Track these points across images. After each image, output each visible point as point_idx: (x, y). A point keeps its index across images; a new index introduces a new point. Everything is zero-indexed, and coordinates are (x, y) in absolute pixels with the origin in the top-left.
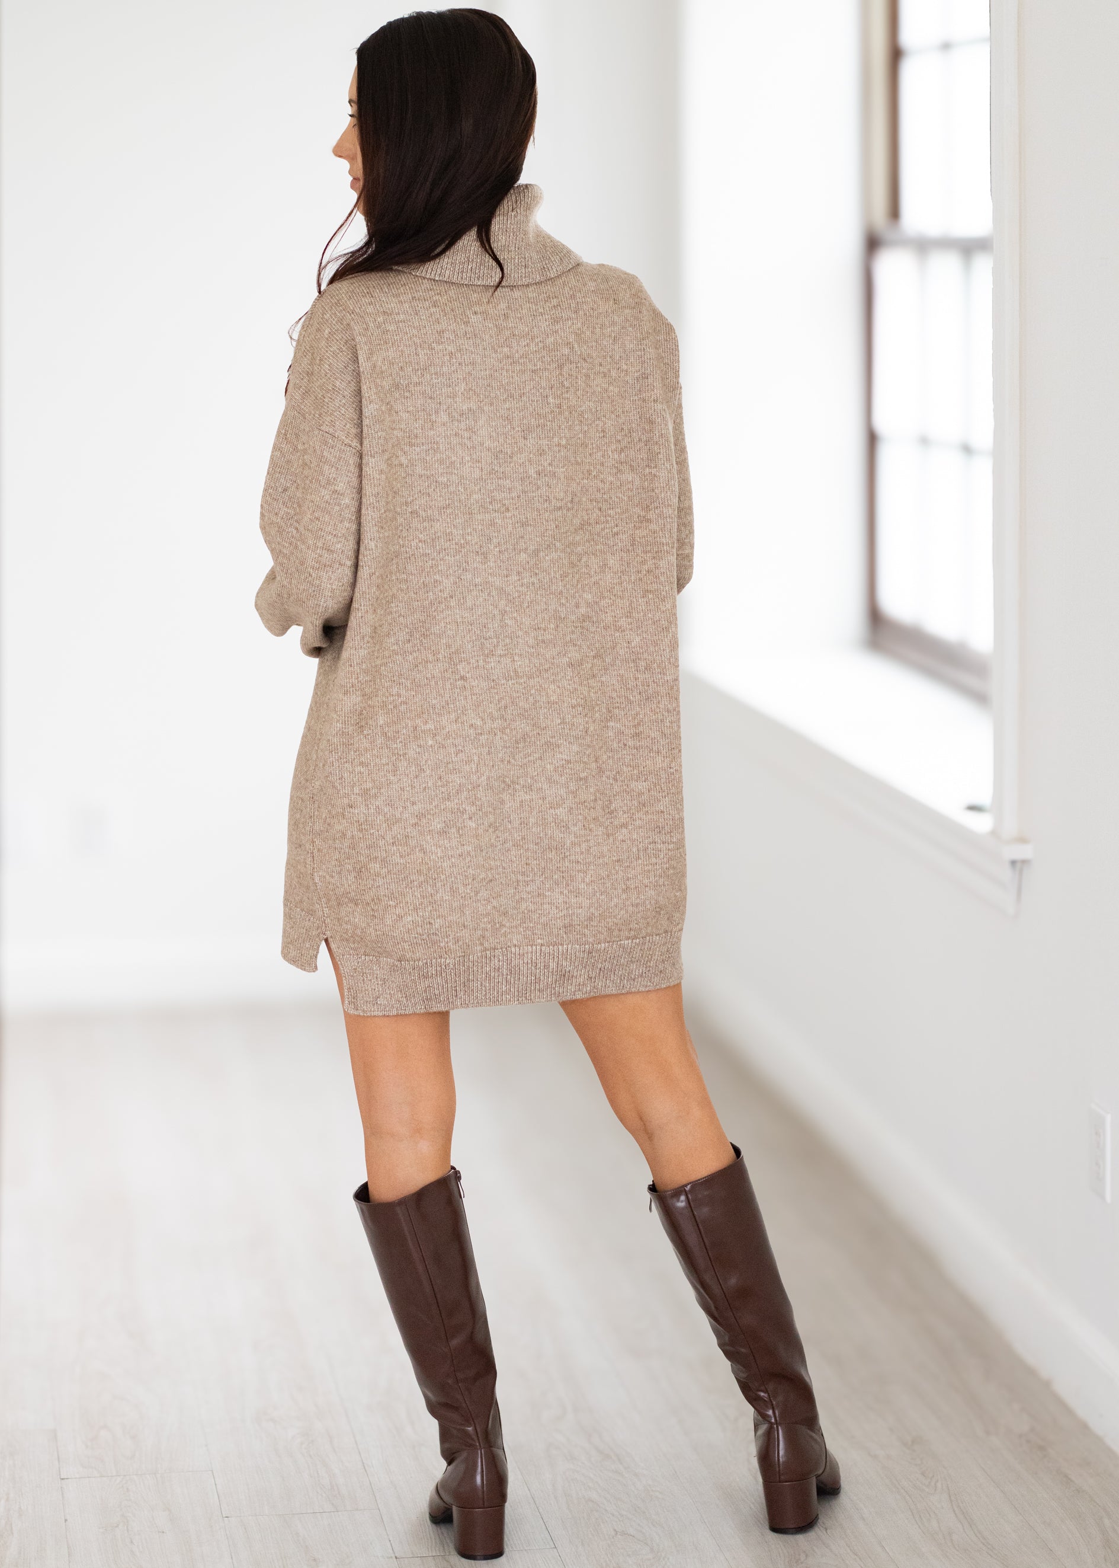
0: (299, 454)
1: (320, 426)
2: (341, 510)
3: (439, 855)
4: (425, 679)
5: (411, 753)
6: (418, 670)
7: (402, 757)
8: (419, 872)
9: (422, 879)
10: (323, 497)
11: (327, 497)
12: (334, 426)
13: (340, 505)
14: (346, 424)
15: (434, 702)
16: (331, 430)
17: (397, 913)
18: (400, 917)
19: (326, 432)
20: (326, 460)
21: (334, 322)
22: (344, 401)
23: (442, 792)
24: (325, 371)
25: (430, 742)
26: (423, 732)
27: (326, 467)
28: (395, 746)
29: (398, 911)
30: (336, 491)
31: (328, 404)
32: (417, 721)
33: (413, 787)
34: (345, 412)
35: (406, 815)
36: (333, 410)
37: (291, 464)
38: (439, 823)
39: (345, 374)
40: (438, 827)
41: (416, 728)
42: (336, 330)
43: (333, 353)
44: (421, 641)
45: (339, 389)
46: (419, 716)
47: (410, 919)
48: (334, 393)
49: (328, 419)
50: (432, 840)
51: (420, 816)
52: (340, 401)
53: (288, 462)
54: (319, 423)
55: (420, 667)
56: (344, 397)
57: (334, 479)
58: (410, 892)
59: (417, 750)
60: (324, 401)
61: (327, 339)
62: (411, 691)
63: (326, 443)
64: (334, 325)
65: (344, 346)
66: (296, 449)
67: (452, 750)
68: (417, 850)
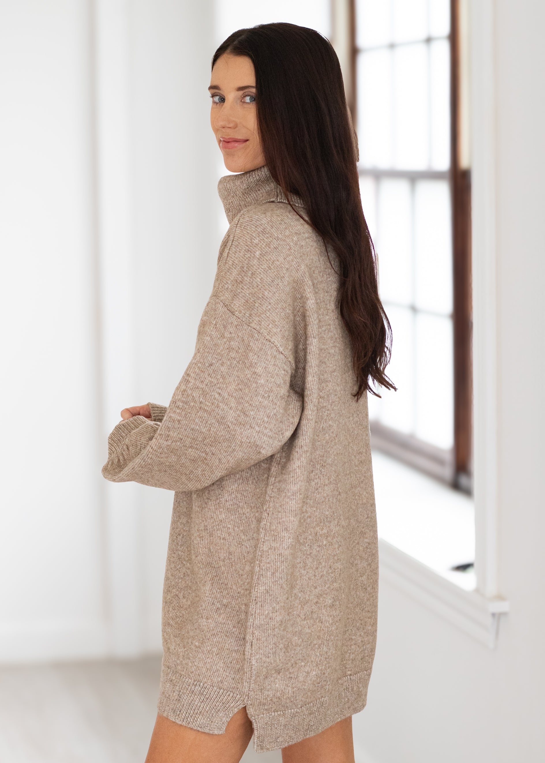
0: (225, 340)
1: (250, 323)
2: (257, 387)
3: (330, 622)
4: (323, 498)
5: (314, 552)
6: (318, 492)
7: (309, 556)
8: (319, 637)
9: (320, 642)
10: (246, 375)
11: (249, 376)
12: (260, 325)
13: (256, 383)
14: (269, 324)
15: (327, 513)
16: (258, 328)
17: (306, 671)
18: (308, 673)
19: (254, 328)
20: (251, 349)
21: (263, 246)
22: (269, 307)
23: (332, 577)
24: (257, 283)
25: (325, 542)
26: (321, 535)
27: (251, 354)
28: (305, 548)
29: (307, 669)
30: (256, 372)
31: (258, 308)
32: (317, 529)
33: (315, 576)
34: (269, 315)
35: (311, 597)
36: (261, 313)
37: (218, 347)
38: (330, 599)
39: (272, 287)
40: (330, 602)
41: (316, 533)
42: (265, 253)
43: (264, 270)
44: (321, 471)
45: (267, 298)
46: (318, 525)
47: (314, 673)
48: (263, 300)
49: (257, 319)
50: (326, 612)
51: (319, 596)
52: (267, 307)
53: (215, 345)
54: (249, 321)
55: (320, 490)
56: (270, 304)
57: (255, 363)
58: (314, 653)
59: (317, 550)
60: (254, 305)
61: (259, 259)
62: (313, 508)
63: (253, 336)
64: (264, 248)
65: (272, 265)
66: (223, 336)
67: (336, 546)
68: (318, 621)
